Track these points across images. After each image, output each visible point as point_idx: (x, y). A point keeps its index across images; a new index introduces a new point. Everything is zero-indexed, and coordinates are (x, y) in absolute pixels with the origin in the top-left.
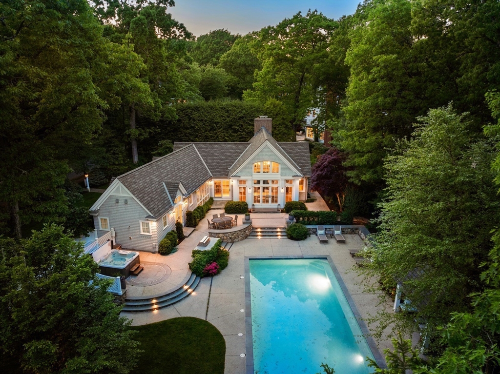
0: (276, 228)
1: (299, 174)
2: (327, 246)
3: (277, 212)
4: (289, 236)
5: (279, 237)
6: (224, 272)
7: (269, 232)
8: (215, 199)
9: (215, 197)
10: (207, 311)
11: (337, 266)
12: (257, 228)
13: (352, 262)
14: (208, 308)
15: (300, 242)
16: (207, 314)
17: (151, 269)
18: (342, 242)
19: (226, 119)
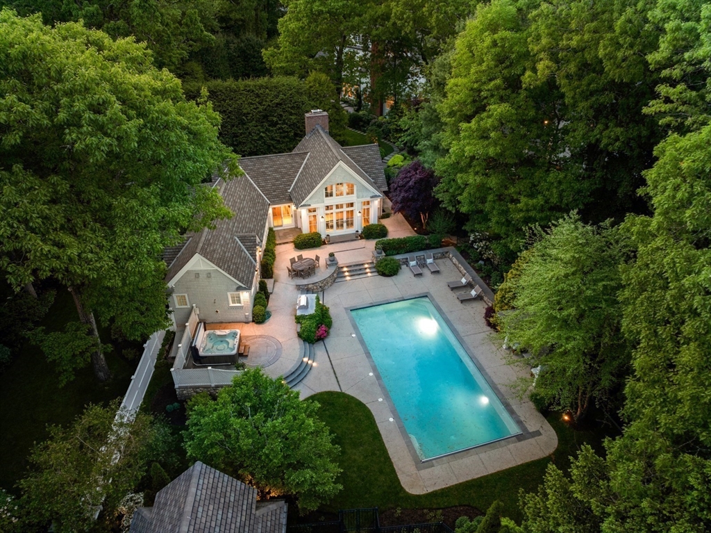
0: (363, 264)
1: (378, 193)
2: (422, 279)
3: (355, 240)
4: (381, 273)
5: (369, 274)
6: (332, 331)
7: (357, 269)
8: (275, 229)
9: (275, 227)
10: (338, 382)
11: (440, 304)
12: (342, 268)
13: (452, 296)
14: (337, 378)
15: (393, 278)
16: (339, 385)
17: (257, 345)
18: (437, 272)
19: (257, 108)
